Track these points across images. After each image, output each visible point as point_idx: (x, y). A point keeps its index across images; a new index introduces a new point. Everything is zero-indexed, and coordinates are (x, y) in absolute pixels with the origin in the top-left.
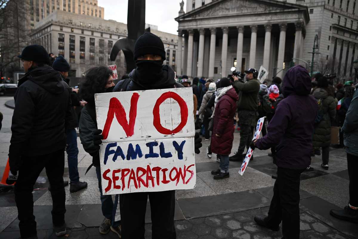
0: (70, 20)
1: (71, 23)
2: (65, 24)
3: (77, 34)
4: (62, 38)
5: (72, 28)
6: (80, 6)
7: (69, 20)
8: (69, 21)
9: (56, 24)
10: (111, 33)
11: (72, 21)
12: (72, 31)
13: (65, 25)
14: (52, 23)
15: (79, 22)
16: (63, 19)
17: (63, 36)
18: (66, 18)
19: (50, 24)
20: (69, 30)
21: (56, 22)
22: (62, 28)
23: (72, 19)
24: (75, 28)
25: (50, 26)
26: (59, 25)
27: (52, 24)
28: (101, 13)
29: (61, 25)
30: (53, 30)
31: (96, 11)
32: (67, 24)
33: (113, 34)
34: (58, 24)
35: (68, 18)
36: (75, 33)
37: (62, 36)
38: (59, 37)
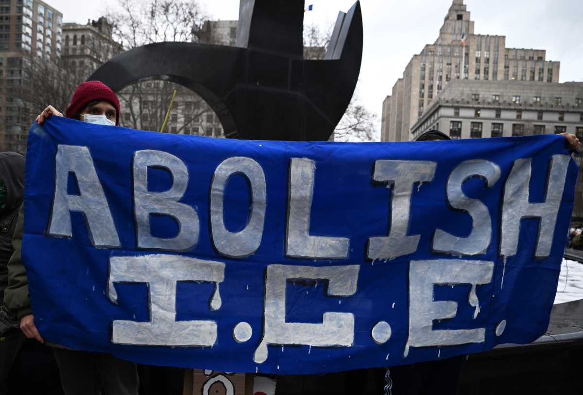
0: (475, 95)
1: (477, 100)
2: (464, 103)
3: (486, 119)
4: (457, 130)
5: (478, 109)
6: (506, 67)
7: (473, 94)
8: (473, 97)
9: (447, 104)
10: (561, 109)
11: (478, 95)
12: (477, 115)
13: (464, 105)
14: (440, 104)
15: (493, 95)
16: (462, 94)
17: (460, 125)
18: (467, 91)
19: (438, 106)
20: (472, 113)
21: (447, 102)
22: (457, 111)
23: (478, 93)
24: (484, 108)
25: (437, 110)
26: (452, 107)
27: (440, 107)
28: (551, 74)
29: (456, 105)
30: (441, 117)
31: (542, 71)
32: (468, 103)
33: (568, 112)
34: (451, 105)
35: (472, 91)
36: (482, 119)
37: (458, 126)
38: (451, 128)
